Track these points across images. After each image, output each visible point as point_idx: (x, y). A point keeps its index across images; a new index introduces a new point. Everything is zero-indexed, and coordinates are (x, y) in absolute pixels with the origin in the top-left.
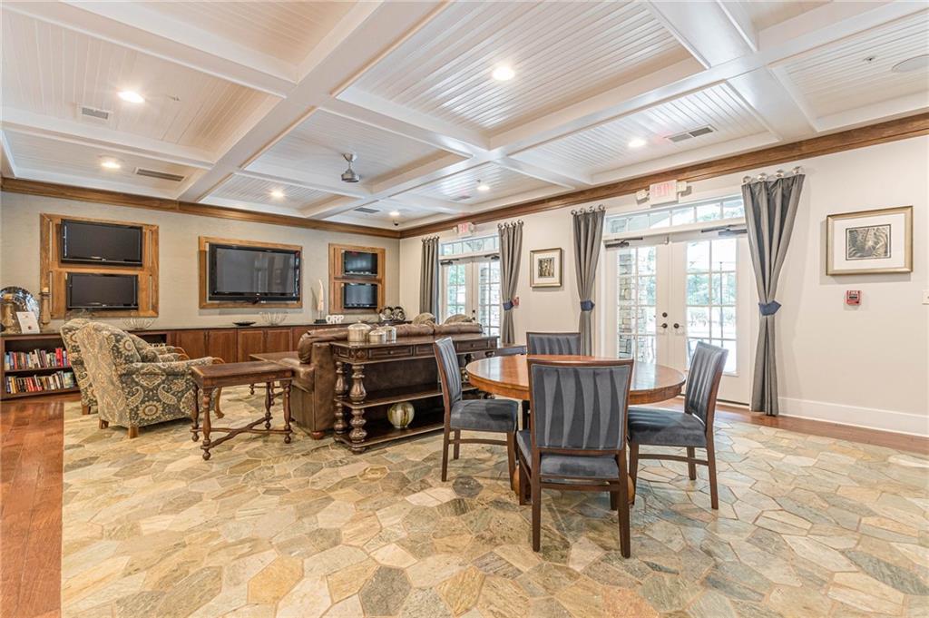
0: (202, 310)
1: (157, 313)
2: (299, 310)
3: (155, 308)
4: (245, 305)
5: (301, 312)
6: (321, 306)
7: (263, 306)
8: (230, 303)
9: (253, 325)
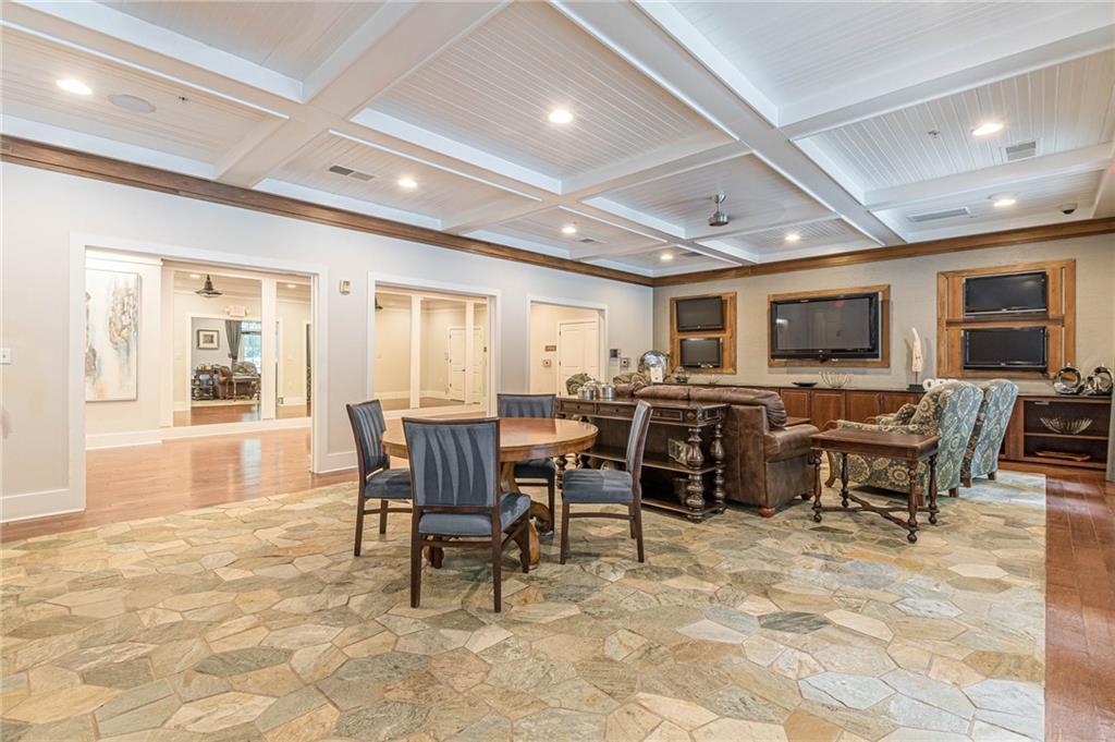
0: (772, 369)
1: (735, 370)
2: (885, 370)
3: (734, 366)
4: (813, 363)
5: (889, 374)
6: (918, 365)
7: (834, 365)
8: (797, 362)
9: (816, 386)
